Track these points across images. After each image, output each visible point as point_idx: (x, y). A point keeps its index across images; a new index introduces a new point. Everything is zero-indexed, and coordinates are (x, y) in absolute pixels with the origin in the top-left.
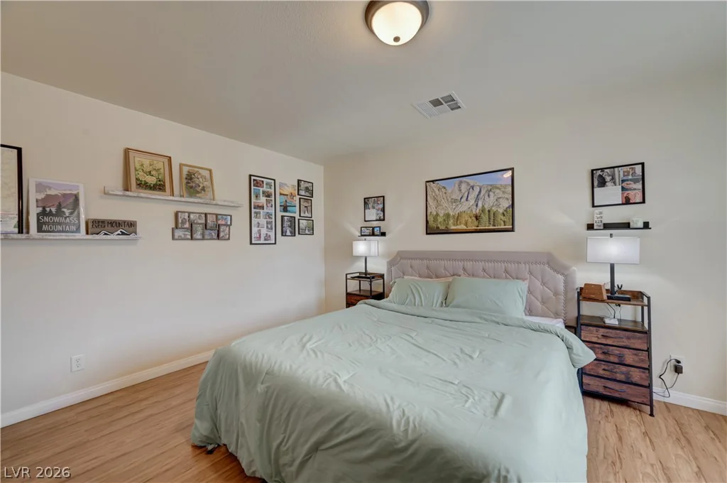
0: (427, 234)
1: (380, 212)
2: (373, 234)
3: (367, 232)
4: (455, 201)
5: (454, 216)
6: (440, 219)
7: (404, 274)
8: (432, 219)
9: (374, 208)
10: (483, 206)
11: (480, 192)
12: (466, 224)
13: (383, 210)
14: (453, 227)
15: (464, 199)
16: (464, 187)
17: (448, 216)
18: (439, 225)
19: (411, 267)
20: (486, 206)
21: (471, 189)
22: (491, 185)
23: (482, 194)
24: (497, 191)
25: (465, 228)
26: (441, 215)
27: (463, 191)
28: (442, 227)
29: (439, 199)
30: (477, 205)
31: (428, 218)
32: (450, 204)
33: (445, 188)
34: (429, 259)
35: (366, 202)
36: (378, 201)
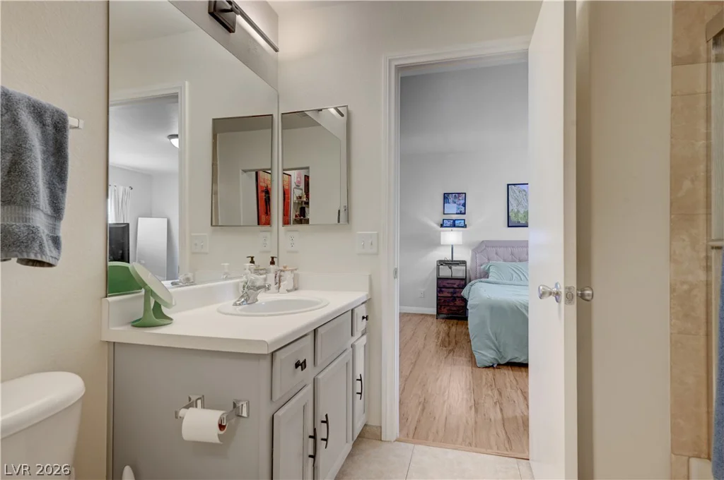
0: (509, 226)
1: (461, 206)
2: (454, 226)
3: (449, 224)
6: (520, 216)
7: (489, 260)
8: (514, 214)
9: (454, 202)
13: (464, 205)
18: (519, 220)
19: (497, 254)
26: (522, 212)
28: (523, 222)
29: (520, 200)
31: (510, 214)
33: (524, 191)
34: (513, 247)
35: (446, 197)
36: (459, 197)
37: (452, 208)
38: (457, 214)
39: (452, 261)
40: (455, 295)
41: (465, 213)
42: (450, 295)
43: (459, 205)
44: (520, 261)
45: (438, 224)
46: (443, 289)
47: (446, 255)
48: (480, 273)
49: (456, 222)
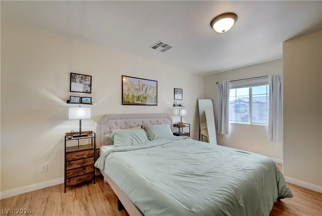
0: (123, 104)
1: (87, 87)
2: (81, 103)
3: (76, 100)
4: (137, 89)
5: (136, 97)
6: (130, 98)
7: (110, 129)
8: (126, 97)
9: (81, 82)
10: (148, 94)
11: (147, 88)
12: (142, 101)
14: (136, 102)
15: (141, 90)
16: (141, 84)
17: (134, 96)
18: (129, 101)
19: (116, 124)
20: (149, 94)
21: (144, 86)
22: (151, 86)
23: (148, 89)
24: (153, 89)
25: (141, 103)
26: (131, 95)
27: (140, 86)
28: (131, 102)
29: (129, 87)
30: (146, 93)
31: (123, 96)
32: (135, 90)
33: (132, 82)
34: (126, 119)
35: (72, 77)
36: (85, 78)
37: (78, 87)
38: (83, 92)
39: (80, 133)
40: (85, 165)
41: (90, 93)
42: (79, 166)
43: (86, 85)
44: (130, 128)
45: (64, 100)
46: (72, 162)
47: (75, 128)
48: (104, 140)
49: (83, 99)
